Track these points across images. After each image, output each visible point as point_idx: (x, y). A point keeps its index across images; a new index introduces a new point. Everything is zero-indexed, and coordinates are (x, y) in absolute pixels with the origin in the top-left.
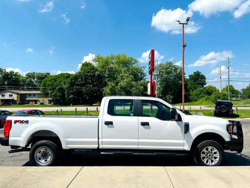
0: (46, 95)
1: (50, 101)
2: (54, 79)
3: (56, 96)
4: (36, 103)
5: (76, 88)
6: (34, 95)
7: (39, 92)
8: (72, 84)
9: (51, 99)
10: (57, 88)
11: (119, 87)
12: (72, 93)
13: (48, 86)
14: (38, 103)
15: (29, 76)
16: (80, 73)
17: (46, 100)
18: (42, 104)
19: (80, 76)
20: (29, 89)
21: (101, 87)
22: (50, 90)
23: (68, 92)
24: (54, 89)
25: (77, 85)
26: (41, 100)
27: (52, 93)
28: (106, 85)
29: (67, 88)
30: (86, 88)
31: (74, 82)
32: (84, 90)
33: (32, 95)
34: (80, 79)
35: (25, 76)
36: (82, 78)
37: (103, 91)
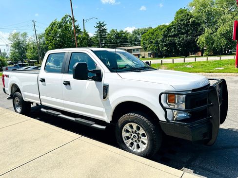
0: (145, 49)
1: (150, 55)
2: (152, 33)
3: (152, 49)
4: (139, 57)
5: (169, 40)
6: (137, 50)
7: (140, 47)
8: (165, 36)
9: (150, 52)
10: (154, 41)
11: (218, 33)
12: (166, 45)
13: (146, 40)
14: (141, 57)
15: (135, 32)
16: (173, 23)
17: (146, 54)
18: (143, 57)
19: (173, 26)
20: (135, 45)
21: (195, 36)
22: (149, 44)
23: (162, 45)
24: (152, 42)
25: (170, 37)
26: (142, 53)
27: (150, 47)
28: (201, 32)
29: (161, 40)
30: (179, 38)
31: (167, 34)
32: (176, 41)
33: (136, 50)
34: (173, 30)
35: (132, 33)
36: (175, 28)
37: (197, 40)
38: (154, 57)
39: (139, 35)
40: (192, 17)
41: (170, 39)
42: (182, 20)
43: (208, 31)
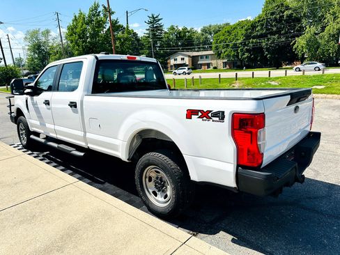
0: (219, 55)
1: (225, 64)
2: (228, 32)
3: (228, 56)
4: (208, 67)
5: (252, 42)
6: (207, 56)
7: (211, 52)
8: (248, 37)
9: (226, 61)
10: (231, 44)
11: (326, 33)
12: (248, 51)
13: (220, 42)
14: (212, 67)
15: (204, 31)
16: (259, 17)
17: (220, 63)
18: (215, 68)
19: (259, 21)
20: (205, 49)
21: (291, 37)
22: (224, 48)
23: (242, 50)
24: (228, 46)
25: (254, 38)
26: (214, 62)
27: (225, 52)
28: (300, 32)
29: (241, 43)
30: (268, 40)
31: (251, 33)
32: (264, 44)
33: (205, 57)
34: (259, 28)
35: (199, 31)
36: (262, 25)
37: (294, 44)
38: (230, 68)
39: (211, 34)
40: (287, 8)
41: (254, 41)
42: (273, 14)
43: (310, 30)
